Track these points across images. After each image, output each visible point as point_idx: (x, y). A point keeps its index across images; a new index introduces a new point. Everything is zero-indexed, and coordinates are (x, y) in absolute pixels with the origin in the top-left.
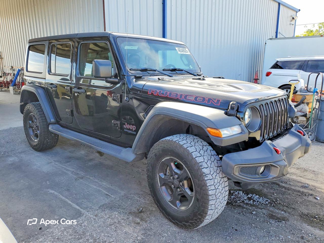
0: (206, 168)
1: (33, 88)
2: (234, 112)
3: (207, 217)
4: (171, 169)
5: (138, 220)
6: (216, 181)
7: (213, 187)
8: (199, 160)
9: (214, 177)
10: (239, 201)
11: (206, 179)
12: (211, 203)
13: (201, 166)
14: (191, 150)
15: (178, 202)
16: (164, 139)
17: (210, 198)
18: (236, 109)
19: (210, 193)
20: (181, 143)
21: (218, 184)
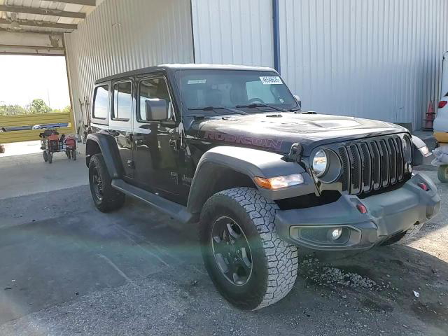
0: (266, 233)
1: (95, 137)
2: (296, 157)
3: (267, 296)
4: (228, 233)
5: (187, 294)
6: (279, 250)
7: (274, 258)
8: (257, 222)
9: (276, 245)
10: (331, 280)
11: (265, 246)
12: (270, 278)
13: (260, 230)
14: (248, 208)
15: (234, 274)
16: (218, 193)
17: (270, 271)
18: (298, 153)
19: (270, 264)
20: (238, 199)
21: (282, 254)
